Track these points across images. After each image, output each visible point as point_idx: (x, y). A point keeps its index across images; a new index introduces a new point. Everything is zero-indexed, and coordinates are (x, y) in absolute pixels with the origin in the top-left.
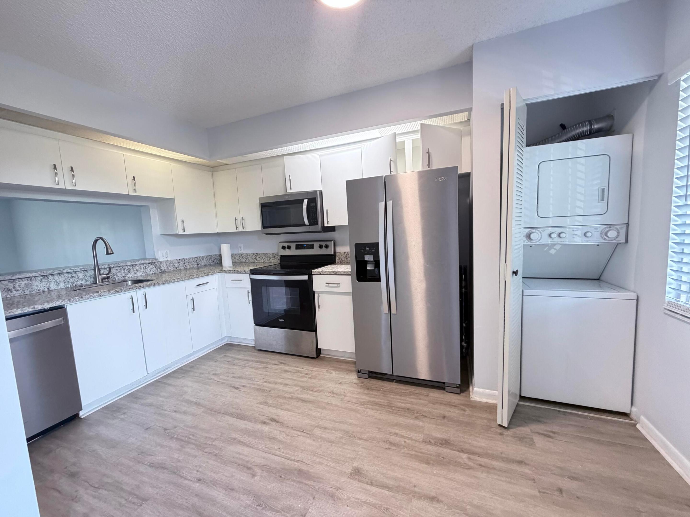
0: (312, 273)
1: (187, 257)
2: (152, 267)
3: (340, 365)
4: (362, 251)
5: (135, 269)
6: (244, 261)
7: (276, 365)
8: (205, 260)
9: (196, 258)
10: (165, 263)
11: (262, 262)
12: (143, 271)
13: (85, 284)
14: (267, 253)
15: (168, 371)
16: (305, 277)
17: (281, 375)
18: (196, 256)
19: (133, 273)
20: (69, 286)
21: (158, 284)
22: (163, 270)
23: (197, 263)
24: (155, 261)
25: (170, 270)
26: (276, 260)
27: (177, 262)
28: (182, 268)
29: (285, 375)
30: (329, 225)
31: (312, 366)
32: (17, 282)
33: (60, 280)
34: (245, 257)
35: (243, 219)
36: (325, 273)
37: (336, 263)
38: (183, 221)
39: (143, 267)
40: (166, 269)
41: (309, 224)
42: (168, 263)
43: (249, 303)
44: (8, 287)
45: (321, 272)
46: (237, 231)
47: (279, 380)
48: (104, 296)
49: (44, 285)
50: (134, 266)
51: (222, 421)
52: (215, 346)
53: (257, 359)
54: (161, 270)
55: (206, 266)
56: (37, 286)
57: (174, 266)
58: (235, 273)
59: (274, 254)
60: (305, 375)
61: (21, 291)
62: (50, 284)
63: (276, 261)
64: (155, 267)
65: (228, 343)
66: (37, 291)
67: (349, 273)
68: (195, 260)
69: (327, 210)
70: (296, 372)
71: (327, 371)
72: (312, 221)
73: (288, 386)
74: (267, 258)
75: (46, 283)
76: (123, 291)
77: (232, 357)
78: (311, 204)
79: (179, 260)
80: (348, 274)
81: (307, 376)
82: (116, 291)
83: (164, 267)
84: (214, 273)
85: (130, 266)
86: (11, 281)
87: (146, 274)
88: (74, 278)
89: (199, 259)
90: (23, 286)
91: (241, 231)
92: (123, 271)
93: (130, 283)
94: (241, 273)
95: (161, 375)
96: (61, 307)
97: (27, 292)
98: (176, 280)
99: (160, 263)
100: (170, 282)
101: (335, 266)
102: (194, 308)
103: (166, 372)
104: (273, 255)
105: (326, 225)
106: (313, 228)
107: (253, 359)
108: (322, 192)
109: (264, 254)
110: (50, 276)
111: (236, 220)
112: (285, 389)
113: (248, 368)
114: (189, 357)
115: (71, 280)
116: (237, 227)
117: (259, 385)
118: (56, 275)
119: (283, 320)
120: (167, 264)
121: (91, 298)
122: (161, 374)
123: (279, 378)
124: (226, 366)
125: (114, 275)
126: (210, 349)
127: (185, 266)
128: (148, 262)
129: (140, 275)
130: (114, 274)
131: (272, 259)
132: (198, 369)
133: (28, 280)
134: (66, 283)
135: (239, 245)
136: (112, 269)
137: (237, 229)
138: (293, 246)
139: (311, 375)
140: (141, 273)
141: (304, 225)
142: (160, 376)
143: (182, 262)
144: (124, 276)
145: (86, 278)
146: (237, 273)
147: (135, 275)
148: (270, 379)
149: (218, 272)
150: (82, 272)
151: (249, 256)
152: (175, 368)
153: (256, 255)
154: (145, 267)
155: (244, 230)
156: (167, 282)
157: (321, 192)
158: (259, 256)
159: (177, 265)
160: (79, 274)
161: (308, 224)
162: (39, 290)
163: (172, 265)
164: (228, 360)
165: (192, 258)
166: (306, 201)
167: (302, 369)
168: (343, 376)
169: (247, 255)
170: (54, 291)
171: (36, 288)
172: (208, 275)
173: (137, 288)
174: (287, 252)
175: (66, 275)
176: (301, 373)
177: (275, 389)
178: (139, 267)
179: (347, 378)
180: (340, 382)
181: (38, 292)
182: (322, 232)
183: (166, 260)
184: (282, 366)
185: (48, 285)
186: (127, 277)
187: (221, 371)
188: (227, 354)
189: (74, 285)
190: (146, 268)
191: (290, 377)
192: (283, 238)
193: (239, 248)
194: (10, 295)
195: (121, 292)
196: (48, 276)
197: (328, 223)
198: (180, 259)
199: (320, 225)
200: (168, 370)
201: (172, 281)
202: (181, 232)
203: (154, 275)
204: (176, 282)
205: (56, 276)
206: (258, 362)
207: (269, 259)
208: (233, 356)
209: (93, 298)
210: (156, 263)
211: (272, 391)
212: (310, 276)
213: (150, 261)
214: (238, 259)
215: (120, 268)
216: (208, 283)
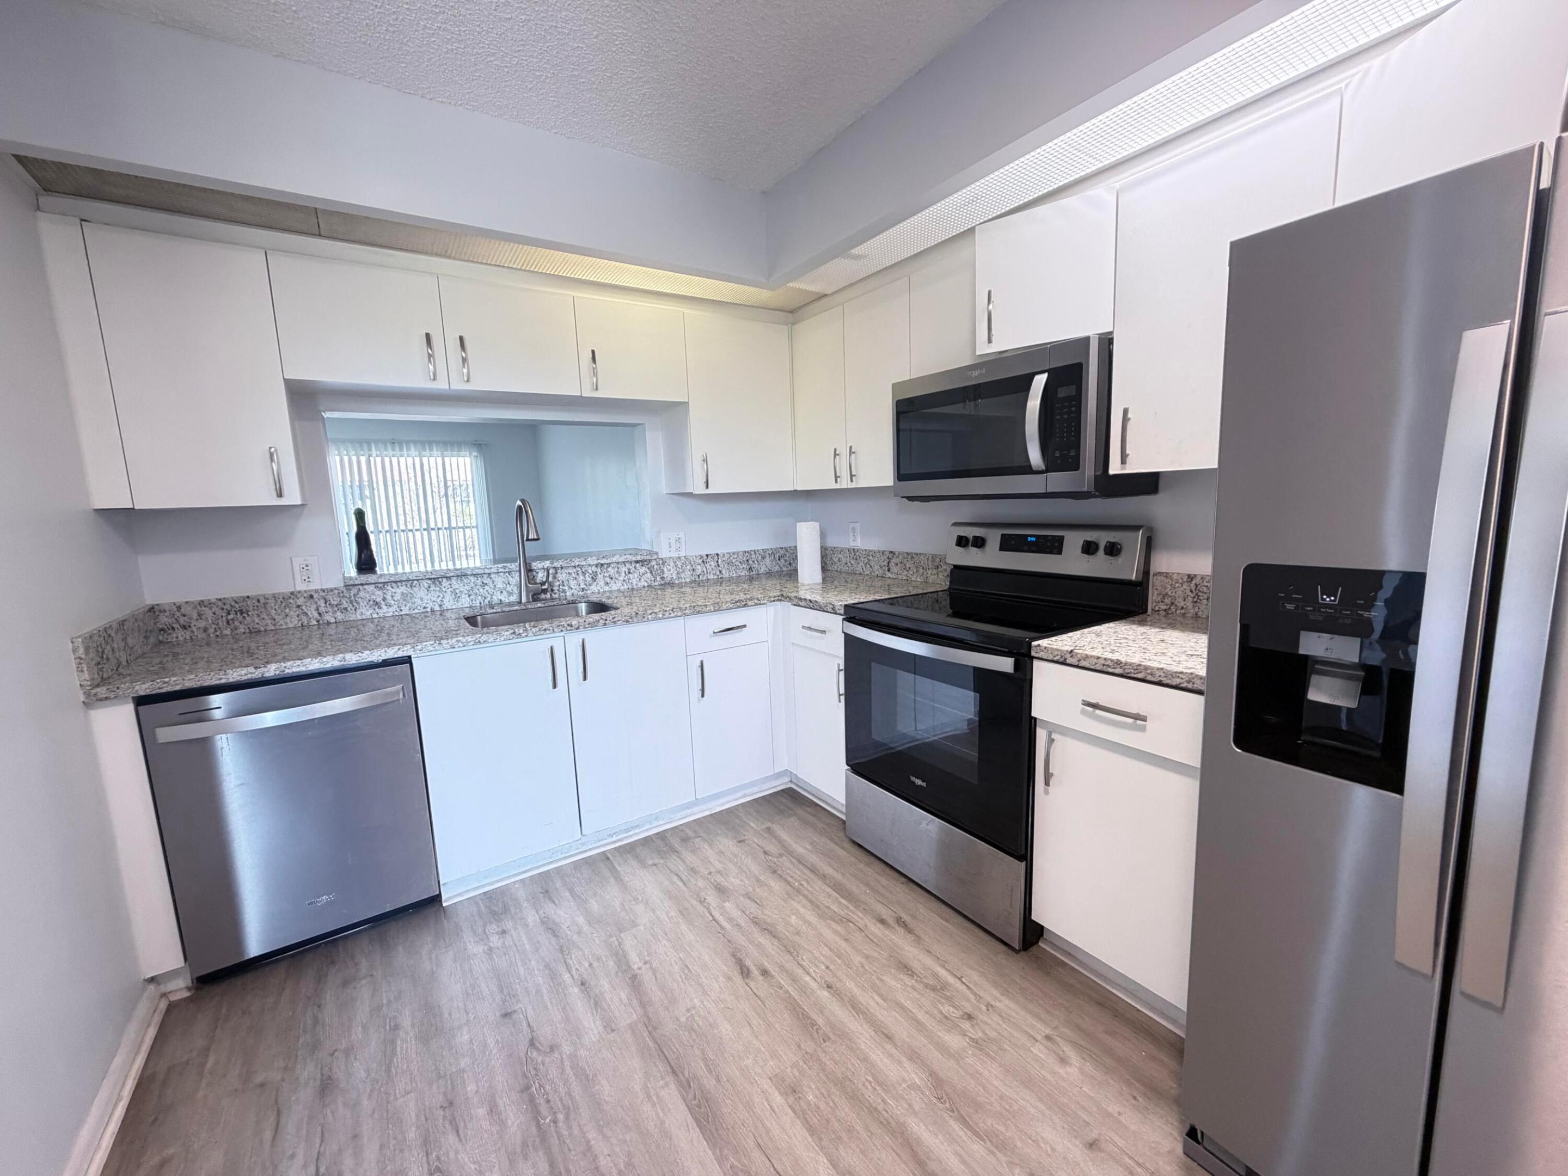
0: (1033, 654)
1: (725, 551)
2: (643, 570)
3: (1112, 1034)
4: (1290, 607)
5: (607, 574)
6: (859, 569)
7: (882, 921)
8: (768, 561)
9: (747, 554)
10: (672, 564)
11: (905, 578)
12: (624, 581)
13: (507, 601)
14: (918, 552)
15: (636, 834)
16: (1005, 664)
17: (884, 978)
18: (746, 550)
19: (602, 583)
20: (478, 604)
21: (615, 622)
22: (669, 579)
23: (748, 567)
24: (649, 557)
25: (683, 581)
26: (940, 576)
27: (700, 561)
28: (711, 577)
29: (895, 983)
30: (1130, 469)
31: (996, 985)
32: (389, 588)
33: (462, 589)
34: (862, 559)
35: (854, 453)
36: (1083, 663)
37: (1145, 611)
38: (705, 460)
39: (624, 569)
40: (675, 577)
41: (1047, 466)
42: (679, 564)
43: (840, 702)
44: (374, 597)
45: (1068, 656)
46: (837, 486)
47: (868, 1000)
48: (489, 643)
49: (435, 599)
50: (605, 566)
51: (655, 1099)
52: (755, 789)
53: (838, 876)
54: (662, 578)
55: (769, 574)
56: (422, 599)
57: (693, 570)
58: (811, 608)
59: (938, 560)
60: (962, 1017)
61: (396, 606)
62: (444, 597)
63: (940, 581)
64: (651, 572)
65: (790, 789)
66: (422, 610)
67: (1198, 685)
68: (745, 559)
69: (1126, 411)
70: (934, 989)
71: (1048, 1038)
72: (1057, 454)
73: (889, 1046)
74: (917, 567)
75: (438, 593)
76: (531, 634)
77: (780, 841)
78: (1059, 389)
79: (705, 557)
80: (1190, 686)
81: (966, 1025)
82: (514, 633)
83: (670, 573)
84: (762, 602)
85: (597, 566)
86: (380, 585)
87: (630, 587)
88: (486, 587)
89: (753, 556)
90: (399, 598)
91: (846, 487)
92: (582, 578)
93: (583, 607)
94: (824, 611)
95: (619, 840)
96: (408, 660)
97: (405, 611)
98: (661, 616)
99: (661, 562)
100: (645, 619)
101: (1140, 629)
102: (703, 690)
103: (631, 836)
104: (933, 560)
105: (1115, 468)
106: (1059, 481)
107: (829, 871)
108: (1111, 342)
109: (910, 557)
110: (445, 580)
111: (836, 455)
112: (878, 1057)
113: (804, 901)
114: (688, 808)
115: (481, 590)
116: (838, 475)
117: (803, 989)
118: (455, 578)
119: (923, 781)
120: (677, 566)
121: (459, 647)
122: (618, 838)
123: (874, 987)
124: (755, 869)
125: (563, 585)
126: (745, 796)
127: (718, 573)
128: (634, 559)
129: (616, 588)
130: (563, 582)
131: (929, 572)
132: (694, 851)
133: (406, 585)
134: (472, 597)
135: (851, 525)
136: (559, 571)
137: (836, 482)
138: (994, 538)
139: (984, 1032)
140: (619, 584)
141: (1026, 469)
142: (615, 842)
143: (712, 563)
144: (583, 590)
145: (509, 589)
146: (816, 609)
147: (607, 588)
148: (844, 978)
149: (772, 599)
150: (502, 574)
151: (871, 558)
152: (651, 828)
153: (888, 558)
154: (629, 569)
155: (853, 485)
156: (635, 620)
157: (1107, 342)
158: (897, 561)
159: (699, 569)
160: (496, 579)
161: (1044, 468)
162: (424, 608)
163: (688, 567)
164: (767, 849)
165: (738, 553)
166: (1040, 381)
167: (958, 984)
168: (1113, 1108)
169: (868, 553)
170: (450, 611)
171: (420, 603)
172: (745, 605)
173: (564, 629)
174: (973, 558)
175: (472, 578)
176: (949, 999)
177: (843, 1035)
178: (616, 569)
179: (1133, 1128)
180: (1094, 1135)
181: (423, 613)
182: (1095, 496)
183: (675, 555)
184: (899, 939)
185: (440, 598)
186: (588, 592)
187: (737, 882)
188: (775, 827)
189: (486, 601)
190: (629, 573)
191: (908, 1004)
192: (966, 511)
193: (851, 534)
194: (378, 614)
195: (527, 636)
196: (440, 580)
197: (1123, 462)
198: (707, 556)
199: (1089, 469)
200: (637, 831)
201: (650, 617)
202: (701, 490)
203: (646, 589)
204: (660, 619)
205: (454, 581)
206: (839, 889)
207: (921, 571)
208: (784, 836)
209: (464, 646)
210: (654, 563)
211: (834, 1042)
212: (1024, 661)
213: (639, 558)
214: (846, 564)
215: (575, 570)
216: (745, 626)
